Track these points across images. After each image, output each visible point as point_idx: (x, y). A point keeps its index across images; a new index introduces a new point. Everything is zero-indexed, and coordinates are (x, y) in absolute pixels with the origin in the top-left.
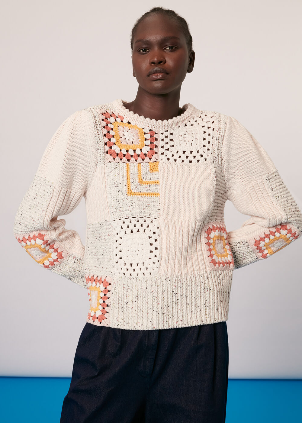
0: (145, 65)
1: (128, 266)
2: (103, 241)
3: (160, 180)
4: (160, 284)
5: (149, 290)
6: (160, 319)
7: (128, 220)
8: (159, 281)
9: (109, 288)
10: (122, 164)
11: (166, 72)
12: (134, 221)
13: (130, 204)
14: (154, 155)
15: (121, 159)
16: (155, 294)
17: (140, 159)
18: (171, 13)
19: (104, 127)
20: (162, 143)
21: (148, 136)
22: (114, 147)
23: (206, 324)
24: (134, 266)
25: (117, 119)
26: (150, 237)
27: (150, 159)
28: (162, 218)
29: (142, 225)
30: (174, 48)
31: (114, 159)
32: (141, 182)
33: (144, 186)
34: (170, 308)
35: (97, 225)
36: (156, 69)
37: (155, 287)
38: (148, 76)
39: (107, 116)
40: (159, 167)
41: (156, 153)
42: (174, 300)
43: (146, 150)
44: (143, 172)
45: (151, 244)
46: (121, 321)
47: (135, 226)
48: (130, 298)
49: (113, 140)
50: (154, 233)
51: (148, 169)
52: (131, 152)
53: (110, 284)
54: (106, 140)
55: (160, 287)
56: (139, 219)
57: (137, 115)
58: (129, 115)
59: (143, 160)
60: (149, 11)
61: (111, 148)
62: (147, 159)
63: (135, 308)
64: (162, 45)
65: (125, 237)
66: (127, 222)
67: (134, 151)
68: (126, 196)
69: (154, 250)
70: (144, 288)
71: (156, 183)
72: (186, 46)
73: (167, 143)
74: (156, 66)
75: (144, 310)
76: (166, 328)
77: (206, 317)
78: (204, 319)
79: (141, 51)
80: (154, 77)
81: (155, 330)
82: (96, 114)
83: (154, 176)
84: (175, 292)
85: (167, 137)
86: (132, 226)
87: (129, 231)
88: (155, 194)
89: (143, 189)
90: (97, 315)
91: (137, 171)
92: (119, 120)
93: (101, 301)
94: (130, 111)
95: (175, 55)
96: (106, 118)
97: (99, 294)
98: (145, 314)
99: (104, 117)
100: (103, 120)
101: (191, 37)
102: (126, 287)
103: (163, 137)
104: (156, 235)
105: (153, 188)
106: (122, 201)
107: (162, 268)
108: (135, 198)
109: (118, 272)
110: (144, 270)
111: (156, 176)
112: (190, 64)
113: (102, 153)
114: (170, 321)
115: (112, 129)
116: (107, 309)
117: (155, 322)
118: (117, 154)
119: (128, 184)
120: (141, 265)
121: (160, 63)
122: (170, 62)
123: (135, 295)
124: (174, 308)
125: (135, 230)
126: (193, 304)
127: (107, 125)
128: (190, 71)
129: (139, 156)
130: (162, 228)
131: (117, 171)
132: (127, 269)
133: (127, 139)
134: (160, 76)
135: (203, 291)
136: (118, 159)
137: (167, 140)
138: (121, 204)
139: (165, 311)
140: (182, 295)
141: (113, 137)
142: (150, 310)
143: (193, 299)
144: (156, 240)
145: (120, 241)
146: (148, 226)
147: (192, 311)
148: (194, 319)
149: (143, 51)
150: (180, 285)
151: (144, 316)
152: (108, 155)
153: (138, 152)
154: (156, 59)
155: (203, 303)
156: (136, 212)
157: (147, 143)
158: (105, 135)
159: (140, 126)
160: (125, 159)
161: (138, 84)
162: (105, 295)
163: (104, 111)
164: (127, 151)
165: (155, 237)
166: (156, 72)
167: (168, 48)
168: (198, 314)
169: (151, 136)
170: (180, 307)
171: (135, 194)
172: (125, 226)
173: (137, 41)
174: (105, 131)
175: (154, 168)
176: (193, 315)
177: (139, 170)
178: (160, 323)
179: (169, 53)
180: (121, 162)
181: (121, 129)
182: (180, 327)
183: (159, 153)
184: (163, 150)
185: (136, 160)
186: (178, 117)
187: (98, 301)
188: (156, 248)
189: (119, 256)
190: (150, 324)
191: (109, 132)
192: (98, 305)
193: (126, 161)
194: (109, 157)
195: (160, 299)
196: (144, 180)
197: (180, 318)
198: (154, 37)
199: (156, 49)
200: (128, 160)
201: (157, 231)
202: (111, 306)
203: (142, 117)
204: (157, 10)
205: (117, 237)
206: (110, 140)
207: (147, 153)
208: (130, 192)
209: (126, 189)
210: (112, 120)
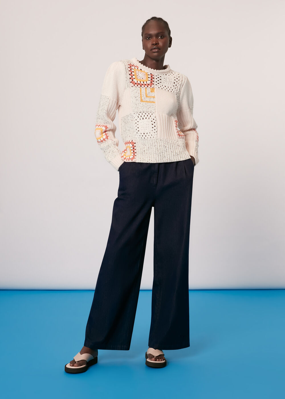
0: (149, 45)
1: (143, 134)
2: (129, 124)
3: (155, 96)
4: (158, 142)
5: (154, 145)
6: (160, 158)
7: (141, 113)
8: (158, 141)
9: (135, 145)
10: (138, 88)
11: (159, 49)
12: (144, 114)
13: (142, 106)
14: (153, 85)
15: (137, 86)
16: (156, 147)
17: (146, 86)
18: (160, 20)
19: (129, 71)
20: (156, 80)
21: (150, 76)
22: (134, 80)
23: (181, 160)
24: (146, 134)
25: (135, 68)
26: (152, 121)
27: (151, 86)
28: (156, 113)
29: (147, 116)
30: (163, 37)
31: (134, 85)
32: (147, 96)
33: (148, 98)
34: (163, 153)
35: (126, 117)
36: (155, 47)
37: (156, 144)
38: (151, 50)
39: (131, 66)
40: (155, 90)
41: (153, 84)
42: (165, 150)
43: (149, 82)
44: (148, 92)
45: (152, 124)
46: (142, 159)
47: (144, 116)
48: (145, 149)
49: (134, 77)
50: (154, 119)
51: (150, 91)
52: (142, 83)
53: (135, 143)
54: (130, 77)
55: (158, 144)
56: (146, 113)
57: (145, 66)
58: (141, 66)
59: (148, 86)
60: (150, 19)
61: (133, 80)
62: (149, 86)
63: (148, 153)
64: (157, 36)
65: (140, 121)
66: (141, 114)
67: (144, 82)
68: (140, 102)
69: (154, 127)
70: (151, 144)
71: (154, 97)
72: (168, 35)
73: (158, 81)
74: (155, 46)
75: (152, 154)
76: (162, 162)
77: (181, 158)
78: (180, 159)
79: (147, 38)
80: (154, 51)
81: (157, 163)
82: (126, 64)
83: (153, 94)
84: (165, 146)
85: (158, 78)
86: (143, 116)
87: (142, 118)
88: (154, 102)
89: (148, 99)
90: (131, 158)
91: (145, 92)
92: (136, 68)
93: (132, 151)
94: (141, 64)
95: (163, 40)
96: (130, 67)
97: (130, 148)
98: (153, 156)
99: (129, 66)
100: (129, 68)
101: (170, 31)
102: (143, 144)
103: (157, 77)
104: (155, 120)
105: (152, 100)
106: (138, 104)
107: (159, 135)
108: (144, 103)
109: (138, 137)
110: (150, 136)
111: (154, 94)
112: (170, 44)
113: (128, 82)
114: (164, 159)
115: (133, 72)
116: (135, 154)
117: (157, 159)
118: (136, 83)
119: (141, 97)
120: (148, 134)
121: (156, 44)
122: (161, 44)
123: (148, 147)
124: (165, 154)
125: (144, 118)
126: (174, 152)
127: (131, 70)
128: (170, 46)
129: (145, 85)
130: (157, 117)
131: (135, 91)
132: (143, 136)
133: (140, 77)
134: (156, 50)
135: (177, 146)
136: (136, 85)
137: (158, 79)
138: (138, 106)
139: (161, 155)
140: (168, 148)
141: (134, 75)
142: (154, 154)
143: (174, 150)
144: (155, 123)
145: (137, 123)
146: (150, 116)
147: (174, 155)
148: (175, 158)
149: (148, 38)
150: (167, 143)
151: (152, 157)
152: (132, 83)
153: (145, 83)
154: (154, 43)
155: (178, 151)
156: (145, 110)
157: (150, 79)
158: (130, 74)
159: (146, 71)
160: (139, 86)
161: (145, 52)
162: (133, 148)
163: (129, 64)
164: (140, 82)
165: (154, 121)
166: (155, 49)
167: (160, 37)
168: (177, 156)
169: (151, 76)
170: (168, 153)
171: (144, 101)
172: (140, 116)
173: (145, 34)
174: (130, 73)
175: (153, 90)
176: (175, 157)
177: (146, 91)
178: (160, 160)
179: (161, 40)
180: (137, 87)
181: (137, 72)
182: (168, 162)
183: (155, 84)
184: (157, 83)
185: (144, 87)
186: (164, 70)
187: (131, 152)
188: (155, 126)
189: (137, 130)
190: (155, 160)
191: (132, 73)
192: (131, 154)
193: (140, 87)
194: (132, 84)
195: (159, 149)
196: (148, 95)
197: (169, 158)
198: (153, 32)
199: (154, 38)
200: (141, 86)
201: (155, 118)
202: (138, 153)
203: (147, 67)
204: (154, 18)
205: (136, 121)
206: (132, 77)
207: (149, 84)
208: (142, 101)
209: (140, 99)
210: (133, 67)
